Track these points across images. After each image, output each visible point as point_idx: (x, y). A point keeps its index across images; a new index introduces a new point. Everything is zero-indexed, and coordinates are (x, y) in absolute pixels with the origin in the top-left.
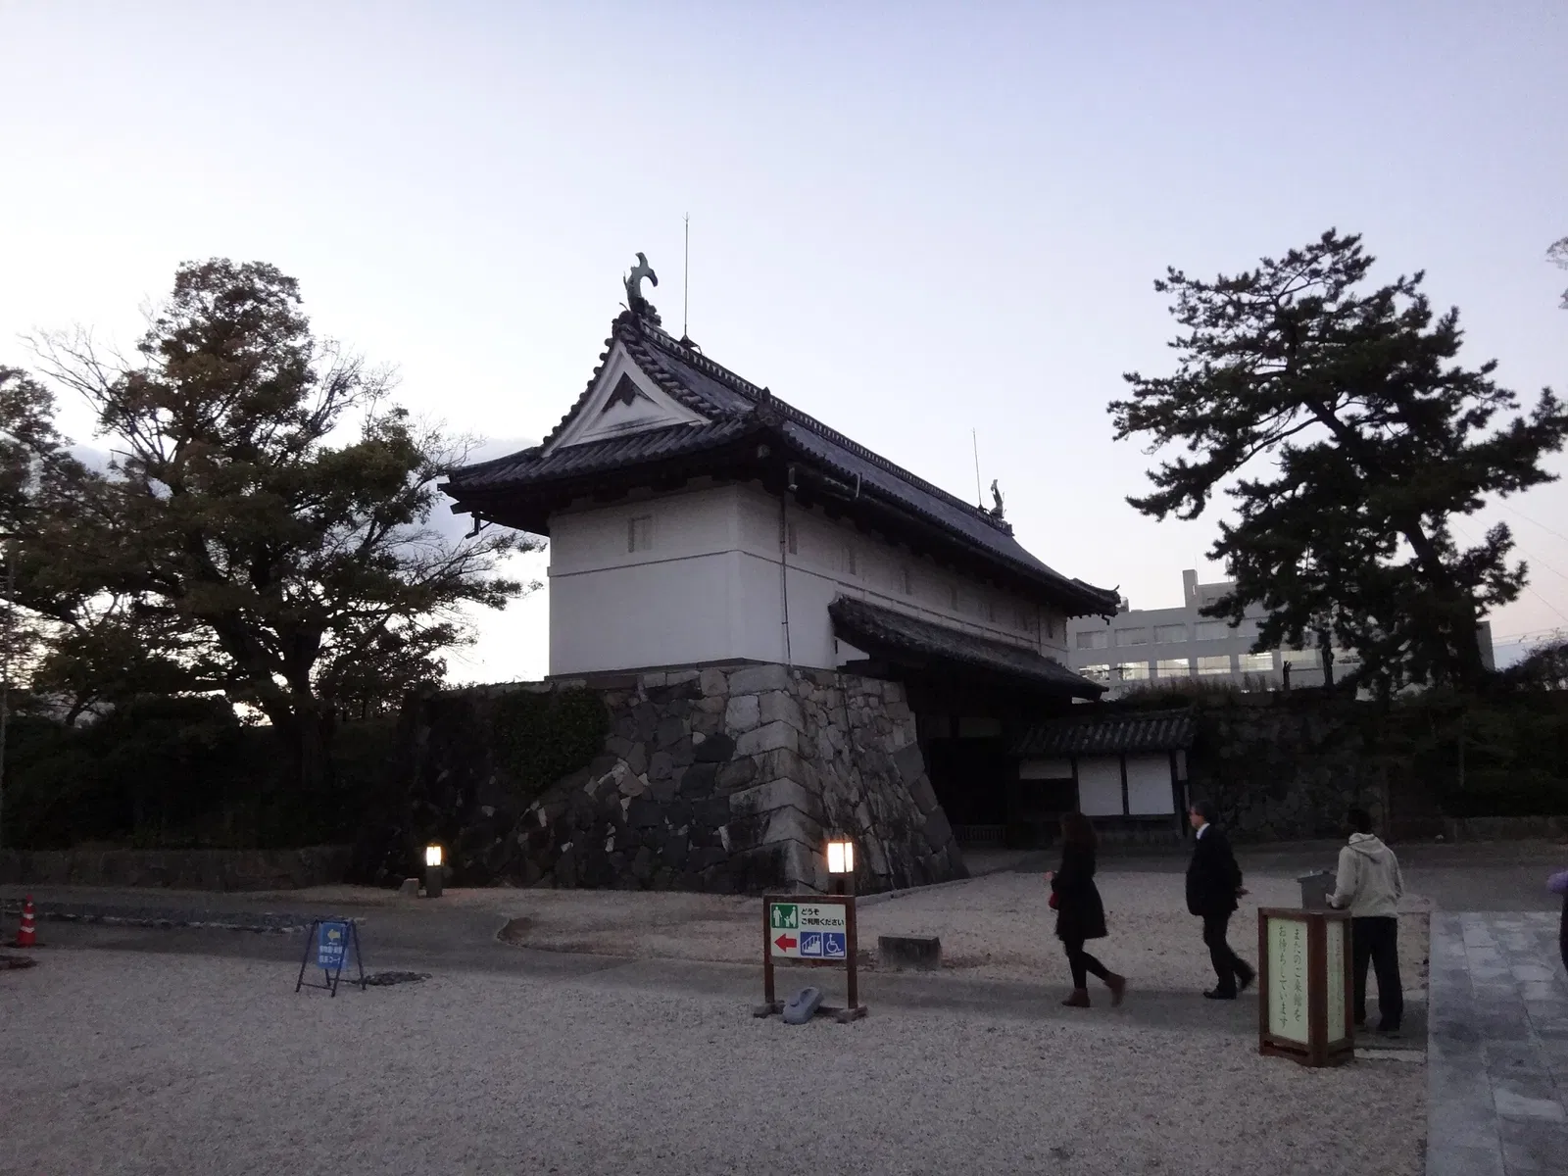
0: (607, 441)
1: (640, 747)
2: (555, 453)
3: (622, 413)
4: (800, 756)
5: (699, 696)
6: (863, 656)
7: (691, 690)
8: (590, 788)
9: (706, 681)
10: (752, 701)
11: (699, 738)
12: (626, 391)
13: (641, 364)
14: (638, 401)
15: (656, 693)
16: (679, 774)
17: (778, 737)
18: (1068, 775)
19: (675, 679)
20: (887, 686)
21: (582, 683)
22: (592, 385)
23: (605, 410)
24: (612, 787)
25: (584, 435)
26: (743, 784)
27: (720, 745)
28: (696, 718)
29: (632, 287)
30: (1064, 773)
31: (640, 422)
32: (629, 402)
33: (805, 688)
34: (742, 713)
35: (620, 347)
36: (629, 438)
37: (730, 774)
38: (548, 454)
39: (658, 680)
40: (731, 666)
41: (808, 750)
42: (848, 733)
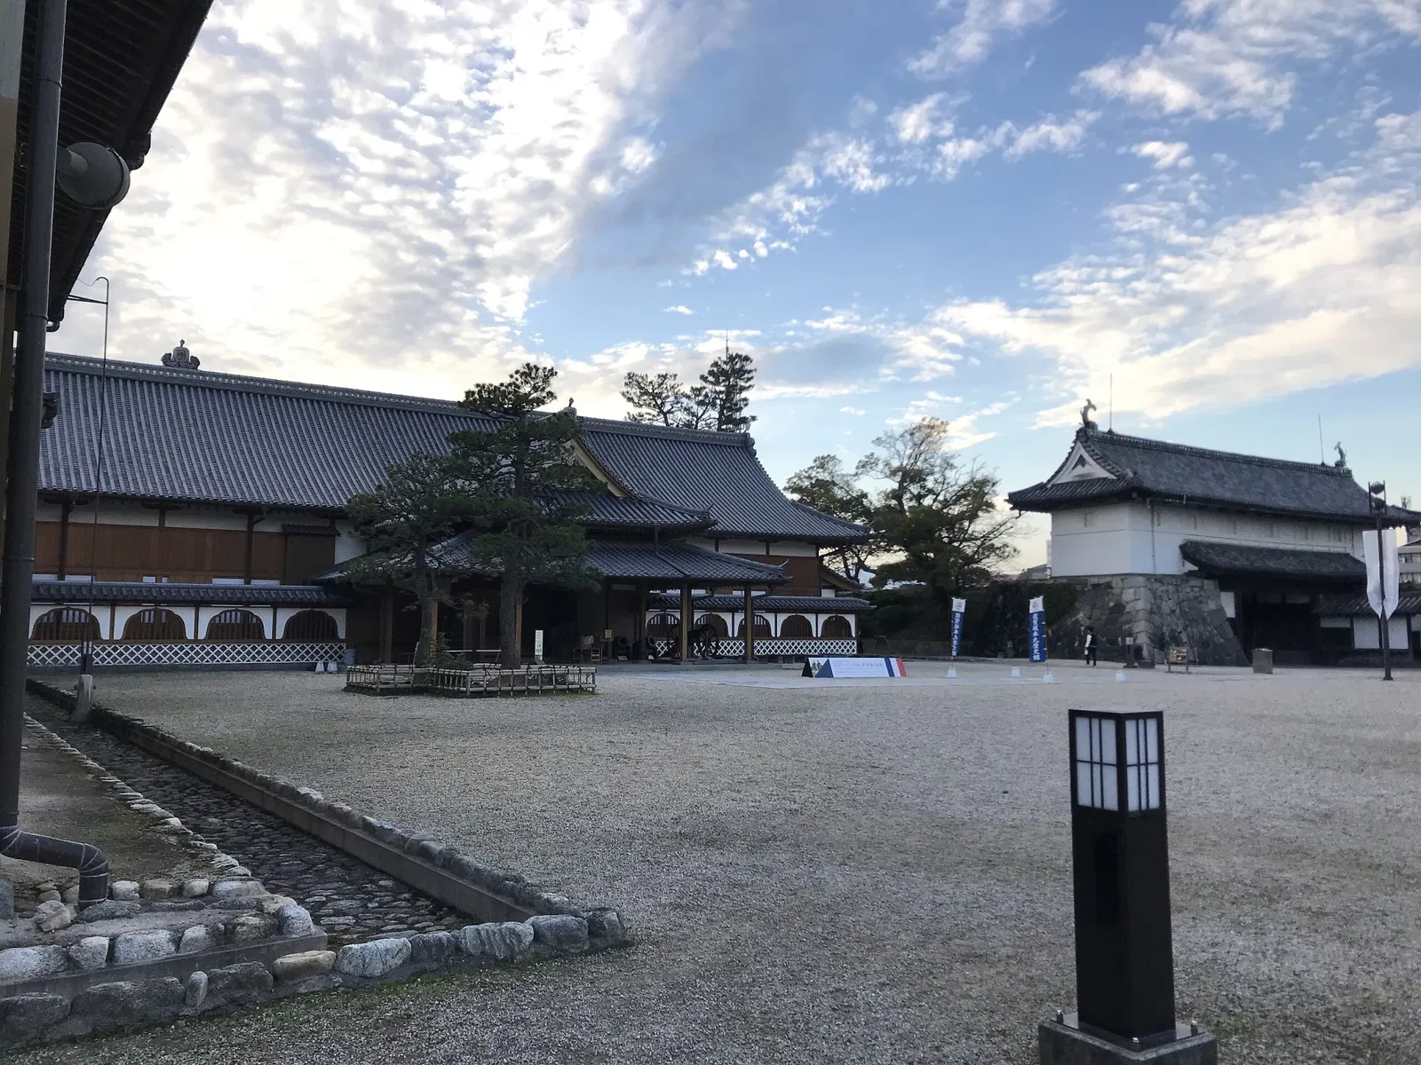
0: (1073, 483)
1: (1088, 607)
2: (1053, 486)
3: (1080, 470)
4: (1151, 612)
5: (1112, 588)
6: (1196, 568)
7: (1109, 586)
8: (1069, 623)
9: (1116, 583)
10: (1132, 591)
11: (1111, 604)
12: (1081, 461)
13: (1088, 452)
14: (1087, 466)
15: (1095, 586)
16: (1104, 617)
17: (1140, 605)
18: (1348, 626)
19: (1102, 581)
20: (1206, 582)
21: (1065, 581)
22: (1070, 454)
23: (1075, 467)
24: (1077, 621)
25: (1065, 478)
26: (1128, 622)
27: (1120, 608)
28: (1111, 596)
29: (1084, 415)
30: (1345, 624)
31: (1089, 474)
32: (1083, 465)
33: (1156, 585)
34: (1128, 595)
35: (1079, 444)
36: (1083, 482)
37: (1124, 618)
38: (1049, 486)
39: (1095, 581)
40: (1124, 576)
41: (1155, 610)
42: (1179, 603)
